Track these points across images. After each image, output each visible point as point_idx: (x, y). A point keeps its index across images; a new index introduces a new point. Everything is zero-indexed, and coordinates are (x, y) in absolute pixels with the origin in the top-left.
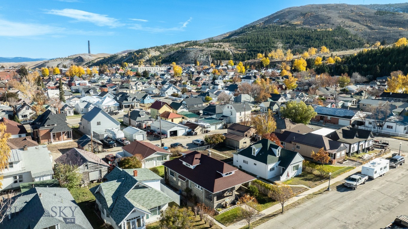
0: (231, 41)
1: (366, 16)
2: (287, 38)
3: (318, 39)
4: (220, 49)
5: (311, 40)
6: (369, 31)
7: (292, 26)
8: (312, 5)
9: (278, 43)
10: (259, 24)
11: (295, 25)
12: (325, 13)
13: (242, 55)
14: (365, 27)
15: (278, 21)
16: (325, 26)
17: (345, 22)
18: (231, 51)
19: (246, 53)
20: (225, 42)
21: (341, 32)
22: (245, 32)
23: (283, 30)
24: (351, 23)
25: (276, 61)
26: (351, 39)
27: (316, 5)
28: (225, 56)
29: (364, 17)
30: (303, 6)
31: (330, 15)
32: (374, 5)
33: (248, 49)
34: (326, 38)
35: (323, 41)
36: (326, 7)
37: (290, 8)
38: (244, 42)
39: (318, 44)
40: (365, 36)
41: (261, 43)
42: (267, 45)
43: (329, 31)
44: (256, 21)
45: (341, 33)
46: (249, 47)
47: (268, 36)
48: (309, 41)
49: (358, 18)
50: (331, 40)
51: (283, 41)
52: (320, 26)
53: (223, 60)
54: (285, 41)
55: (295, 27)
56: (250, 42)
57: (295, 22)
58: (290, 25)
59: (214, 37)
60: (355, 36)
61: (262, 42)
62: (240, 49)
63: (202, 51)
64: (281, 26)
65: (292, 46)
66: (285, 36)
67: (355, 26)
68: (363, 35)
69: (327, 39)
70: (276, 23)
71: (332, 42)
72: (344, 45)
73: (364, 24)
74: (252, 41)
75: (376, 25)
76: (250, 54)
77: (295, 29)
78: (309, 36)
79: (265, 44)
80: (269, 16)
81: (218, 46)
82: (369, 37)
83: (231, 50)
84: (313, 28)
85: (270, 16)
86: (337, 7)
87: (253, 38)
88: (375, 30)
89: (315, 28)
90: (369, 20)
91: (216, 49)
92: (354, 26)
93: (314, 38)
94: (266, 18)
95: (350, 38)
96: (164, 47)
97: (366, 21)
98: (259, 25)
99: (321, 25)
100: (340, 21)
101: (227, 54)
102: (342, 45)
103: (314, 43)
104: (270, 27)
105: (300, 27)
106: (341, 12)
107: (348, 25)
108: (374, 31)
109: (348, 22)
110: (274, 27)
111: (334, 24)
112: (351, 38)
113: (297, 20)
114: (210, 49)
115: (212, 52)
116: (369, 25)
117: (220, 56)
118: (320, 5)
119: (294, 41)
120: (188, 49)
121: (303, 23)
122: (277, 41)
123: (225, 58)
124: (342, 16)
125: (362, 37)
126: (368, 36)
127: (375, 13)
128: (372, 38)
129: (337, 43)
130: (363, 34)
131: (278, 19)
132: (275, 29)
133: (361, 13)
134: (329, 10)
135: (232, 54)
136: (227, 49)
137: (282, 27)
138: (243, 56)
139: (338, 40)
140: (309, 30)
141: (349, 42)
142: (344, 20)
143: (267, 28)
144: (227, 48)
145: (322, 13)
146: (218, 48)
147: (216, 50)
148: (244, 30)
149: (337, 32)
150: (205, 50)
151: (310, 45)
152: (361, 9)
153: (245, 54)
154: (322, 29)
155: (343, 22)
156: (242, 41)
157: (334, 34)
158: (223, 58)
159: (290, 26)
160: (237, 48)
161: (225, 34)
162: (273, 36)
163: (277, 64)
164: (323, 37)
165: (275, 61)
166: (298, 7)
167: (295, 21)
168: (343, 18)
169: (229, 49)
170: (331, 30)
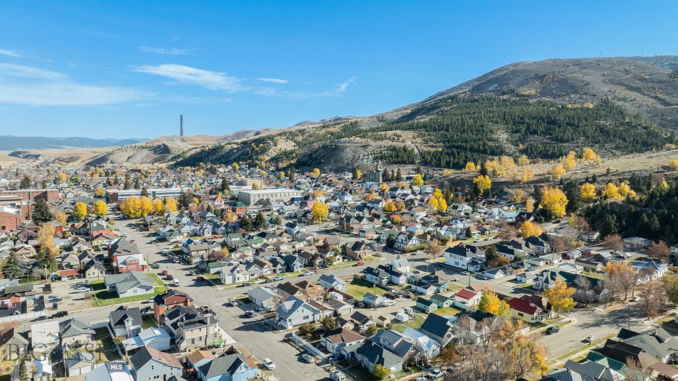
0: (416, 128)
1: (652, 81)
2: (514, 122)
3: (571, 125)
4: (398, 143)
5: (559, 127)
6: (661, 107)
7: (522, 98)
8: (554, 60)
9: (499, 132)
10: (463, 93)
11: (527, 96)
12: (578, 76)
13: (437, 154)
14: (652, 100)
15: (497, 88)
16: (581, 98)
17: (615, 91)
18: (417, 147)
19: (443, 150)
20: (406, 130)
21: (611, 110)
22: (440, 107)
23: (506, 106)
24: (627, 92)
25: (504, 180)
26: (631, 125)
27: (562, 60)
28: (405, 158)
29: (650, 82)
30: (539, 62)
31: (587, 79)
32: (662, 58)
33: (447, 143)
34: (584, 123)
35: (580, 129)
36: (578, 64)
37: (515, 65)
38: (440, 130)
39: (572, 134)
40: (654, 116)
41: (470, 133)
42: (479, 136)
43: (588, 109)
44: (457, 87)
45: (610, 113)
46: (448, 139)
47: (481, 117)
48: (555, 128)
49: (639, 84)
50: (594, 127)
51: (507, 128)
52: (570, 98)
53: (403, 163)
54: (512, 129)
55: (526, 100)
56: (450, 130)
57: (526, 91)
58: (517, 96)
59: (387, 113)
60: (636, 117)
61: (472, 131)
62: (432, 144)
63: (365, 147)
64: (502, 98)
65: (524, 138)
66: (511, 119)
67: (635, 99)
68: (650, 115)
69: (586, 125)
70: (493, 91)
71: (596, 130)
72: (618, 136)
73: (650, 95)
74: (452, 128)
75: (673, 96)
76: (450, 152)
77: (528, 104)
78: (553, 118)
79: (477, 135)
80: (479, 79)
81: (394, 138)
82: (663, 119)
83: (417, 145)
84: (559, 102)
85: (482, 77)
86: (599, 64)
87: (455, 122)
88: (672, 105)
89: (563, 103)
90: (660, 88)
91: (390, 143)
92: (633, 98)
93: (563, 123)
94: (474, 80)
95: (628, 123)
96: (302, 132)
97: (654, 89)
98: (463, 95)
99: (572, 96)
100: (606, 88)
101: (410, 153)
102: (615, 136)
103: (564, 132)
104: (482, 100)
105: (535, 100)
106: (606, 72)
107: (621, 97)
108: (670, 107)
109: (621, 92)
110: (489, 99)
111: (595, 95)
112: (631, 122)
113: (530, 87)
114: (379, 143)
115: (384, 149)
116: (660, 96)
117: (397, 156)
118: (568, 61)
119: (528, 129)
120: (342, 143)
121: (541, 93)
122: (497, 128)
123: (405, 161)
124: (609, 80)
125: (650, 118)
126: (660, 118)
127: (669, 75)
128: (669, 121)
129: (606, 131)
130: (650, 112)
131: (496, 85)
132: (492, 104)
133: (643, 75)
134: (585, 70)
135: (419, 152)
136: (410, 143)
137: (505, 101)
138: (437, 156)
139: (606, 126)
140: (552, 107)
141: (626, 131)
142: (613, 87)
143: (477, 100)
144: (410, 140)
145: (572, 75)
146: (393, 141)
147: (390, 146)
148: (437, 103)
149: (604, 110)
150: (370, 146)
151: (557, 137)
152: (643, 68)
153: (441, 153)
154: (575, 103)
155: (612, 90)
156: (435, 128)
157: (597, 114)
158: (402, 160)
159: (518, 99)
160: (427, 141)
161: (406, 109)
162: (490, 118)
163: (506, 189)
164: (579, 120)
165: (500, 180)
166: (529, 64)
167: (526, 89)
168: (613, 84)
169: (412, 143)
170: (591, 106)
